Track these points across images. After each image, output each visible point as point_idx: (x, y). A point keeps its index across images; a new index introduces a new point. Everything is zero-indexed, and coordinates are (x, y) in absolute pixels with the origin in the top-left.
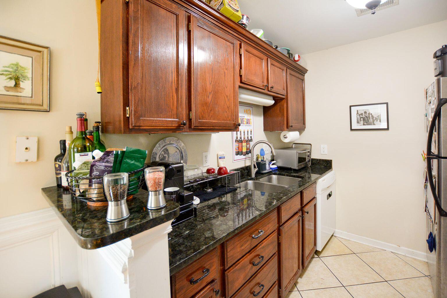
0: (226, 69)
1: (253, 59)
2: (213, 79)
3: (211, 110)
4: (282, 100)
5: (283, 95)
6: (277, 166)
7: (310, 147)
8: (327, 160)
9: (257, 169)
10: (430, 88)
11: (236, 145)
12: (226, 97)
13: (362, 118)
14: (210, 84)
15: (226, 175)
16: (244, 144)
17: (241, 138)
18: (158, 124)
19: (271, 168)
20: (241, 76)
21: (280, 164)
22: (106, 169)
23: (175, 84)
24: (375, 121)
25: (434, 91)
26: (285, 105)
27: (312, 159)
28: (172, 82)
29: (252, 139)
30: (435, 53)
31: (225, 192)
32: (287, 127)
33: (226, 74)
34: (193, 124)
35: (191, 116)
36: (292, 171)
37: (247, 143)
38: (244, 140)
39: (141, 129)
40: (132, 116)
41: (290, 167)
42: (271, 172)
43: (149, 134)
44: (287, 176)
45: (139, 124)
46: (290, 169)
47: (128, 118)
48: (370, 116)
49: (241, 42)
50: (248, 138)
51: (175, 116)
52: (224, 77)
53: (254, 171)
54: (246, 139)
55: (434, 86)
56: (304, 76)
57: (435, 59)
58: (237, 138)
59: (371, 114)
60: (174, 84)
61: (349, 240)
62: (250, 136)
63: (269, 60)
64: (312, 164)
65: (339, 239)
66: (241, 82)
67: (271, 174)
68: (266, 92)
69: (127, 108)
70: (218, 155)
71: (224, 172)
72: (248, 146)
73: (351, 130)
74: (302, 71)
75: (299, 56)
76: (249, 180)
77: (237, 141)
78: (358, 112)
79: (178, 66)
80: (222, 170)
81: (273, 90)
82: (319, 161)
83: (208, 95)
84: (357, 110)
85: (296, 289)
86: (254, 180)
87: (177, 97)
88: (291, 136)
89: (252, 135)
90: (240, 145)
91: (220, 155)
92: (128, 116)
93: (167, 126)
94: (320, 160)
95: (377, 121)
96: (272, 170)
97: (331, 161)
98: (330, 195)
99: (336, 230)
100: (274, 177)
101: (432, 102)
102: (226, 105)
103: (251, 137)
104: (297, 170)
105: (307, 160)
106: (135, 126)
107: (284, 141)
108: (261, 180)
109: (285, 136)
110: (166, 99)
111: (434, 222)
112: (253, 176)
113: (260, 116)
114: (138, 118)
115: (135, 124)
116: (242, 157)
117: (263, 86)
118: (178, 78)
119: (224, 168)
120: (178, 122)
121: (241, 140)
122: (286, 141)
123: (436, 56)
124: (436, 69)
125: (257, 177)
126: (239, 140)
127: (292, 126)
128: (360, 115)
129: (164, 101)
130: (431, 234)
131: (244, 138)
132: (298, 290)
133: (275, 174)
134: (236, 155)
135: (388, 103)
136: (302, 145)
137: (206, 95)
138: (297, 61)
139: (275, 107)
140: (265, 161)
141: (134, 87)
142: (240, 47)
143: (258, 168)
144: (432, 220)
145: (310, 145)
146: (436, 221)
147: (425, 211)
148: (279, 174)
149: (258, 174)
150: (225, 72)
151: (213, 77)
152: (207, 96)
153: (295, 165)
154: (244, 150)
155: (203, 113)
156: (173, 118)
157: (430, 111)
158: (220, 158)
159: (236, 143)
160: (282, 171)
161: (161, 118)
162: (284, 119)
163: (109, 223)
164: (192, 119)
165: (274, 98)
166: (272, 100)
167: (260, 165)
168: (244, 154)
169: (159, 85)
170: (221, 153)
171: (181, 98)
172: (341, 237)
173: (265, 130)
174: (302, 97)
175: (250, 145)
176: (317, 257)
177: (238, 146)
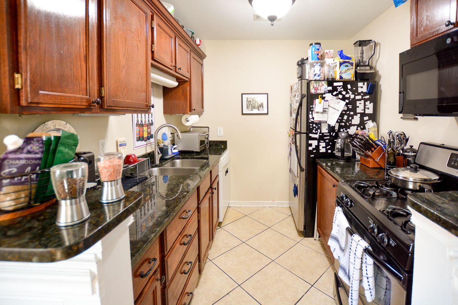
0: (140, 42)
1: (164, 35)
2: (126, 51)
3: (124, 88)
4: (185, 83)
5: (187, 78)
6: (178, 151)
7: (208, 130)
8: (223, 141)
9: (161, 155)
10: (295, 85)
11: (136, 129)
12: (139, 74)
13: (250, 104)
14: (124, 56)
15: (136, 163)
16: (145, 128)
17: (142, 121)
18: (64, 101)
19: (173, 153)
20: (153, 52)
21: (181, 148)
22: (29, 162)
23: (84, 50)
24: (260, 107)
25: (298, 89)
26: (188, 88)
27: (210, 141)
28: (80, 47)
29: (153, 123)
30: (298, 62)
31: (136, 183)
32: (190, 111)
33: (139, 46)
34: (105, 104)
35: (103, 94)
36: (195, 154)
37: (148, 127)
38: (145, 123)
39: (39, 107)
40: (26, 87)
41: (191, 150)
42: (173, 157)
43: (20, 116)
44: (191, 158)
45: (37, 100)
46: (192, 152)
47: (18, 90)
48: (256, 103)
49: (153, 13)
50: (149, 121)
51: (84, 92)
52: (137, 51)
53: (158, 157)
54: (147, 122)
55: (298, 85)
56: (203, 61)
57: (298, 66)
58: (138, 121)
59: (257, 101)
60: (82, 49)
61: (241, 207)
62: (150, 119)
63: (177, 39)
64: (210, 146)
65: (234, 208)
66: (153, 59)
67: (175, 159)
68: (173, 72)
69: (16, 75)
70: (117, 142)
71: (133, 160)
72: (149, 130)
73: (243, 114)
74: (201, 56)
75: (200, 41)
76: (153, 168)
77: (138, 125)
78: (247, 99)
79: (87, 26)
80: (130, 158)
81: (180, 71)
82: (216, 143)
83: (122, 69)
84: (247, 98)
85: (208, 260)
86: (160, 167)
87: (86, 67)
88: (193, 120)
89: (153, 119)
90: (141, 130)
91: (120, 142)
92: (18, 86)
93: (75, 105)
94: (217, 141)
95: (261, 107)
96: (174, 155)
97: (226, 141)
98: (227, 172)
99: (230, 201)
100: (178, 161)
101: (296, 96)
102: (139, 83)
103: (152, 121)
104: (199, 152)
105: (206, 142)
106: (31, 103)
107: (186, 125)
108: (165, 165)
109: (187, 120)
110: (72, 69)
111: (297, 177)
112: (157, 162)
113: (160, 97)
114: (35, 91)
115: (31, 99)
116: (143, 143)
117: (172, 66)
118: (87, 42)
119: (133, 156)
120: (88, 100)
121: (142, 123)
122: (188, 124)
123: (298, 65)
124: (298, 73)
125: (162, 163)
126: (140, 123)
127: (194, 110)
128: (249, 102)
129: (70, 71)
130: (295, 185)
131: (145, 122)
132: (210, 260)
133: (178, 158)
134: (137, 141)
135: (268, 93)
136: (199, 128)
137: (119, 69)
138: (199, 45)
139: (178, 89)
140: (168, 146)
141: (30, 46)
142: (152, 19)
143: (161, 153)
144: (295, 176)
145: (208, 128)
146: (298, 176)
147: (290, 172)
148: (182, 159)
149: (162, 160)
150: (138, 45)
151: (127, 48)
152: (120, 71)
153: (197, 148)
154: (145, 135)
155: (116, 90)
156: (82, 94)
157: (295, 102)
158: (121, 145)
159: (137, 127)
160: (184, 154)
161: (66, 93)
162: (187, 102)
163: (63, 228)
164: (104, 97)
165: (178, 79)
166: (175, 81)
167: (163, 150)
168: (145, 139)
169: (63, 48)
170: (121, 140)
171: (92, 69)
172: (234, 206)
173: (165, 113)
174: (201, 82)
175: (151, 129)
176: (220, 227)
177: (139, 131)
